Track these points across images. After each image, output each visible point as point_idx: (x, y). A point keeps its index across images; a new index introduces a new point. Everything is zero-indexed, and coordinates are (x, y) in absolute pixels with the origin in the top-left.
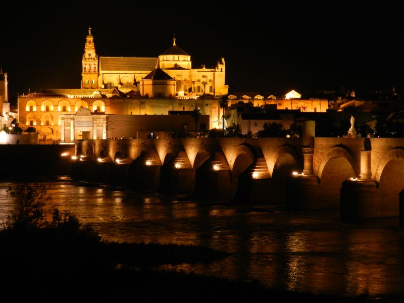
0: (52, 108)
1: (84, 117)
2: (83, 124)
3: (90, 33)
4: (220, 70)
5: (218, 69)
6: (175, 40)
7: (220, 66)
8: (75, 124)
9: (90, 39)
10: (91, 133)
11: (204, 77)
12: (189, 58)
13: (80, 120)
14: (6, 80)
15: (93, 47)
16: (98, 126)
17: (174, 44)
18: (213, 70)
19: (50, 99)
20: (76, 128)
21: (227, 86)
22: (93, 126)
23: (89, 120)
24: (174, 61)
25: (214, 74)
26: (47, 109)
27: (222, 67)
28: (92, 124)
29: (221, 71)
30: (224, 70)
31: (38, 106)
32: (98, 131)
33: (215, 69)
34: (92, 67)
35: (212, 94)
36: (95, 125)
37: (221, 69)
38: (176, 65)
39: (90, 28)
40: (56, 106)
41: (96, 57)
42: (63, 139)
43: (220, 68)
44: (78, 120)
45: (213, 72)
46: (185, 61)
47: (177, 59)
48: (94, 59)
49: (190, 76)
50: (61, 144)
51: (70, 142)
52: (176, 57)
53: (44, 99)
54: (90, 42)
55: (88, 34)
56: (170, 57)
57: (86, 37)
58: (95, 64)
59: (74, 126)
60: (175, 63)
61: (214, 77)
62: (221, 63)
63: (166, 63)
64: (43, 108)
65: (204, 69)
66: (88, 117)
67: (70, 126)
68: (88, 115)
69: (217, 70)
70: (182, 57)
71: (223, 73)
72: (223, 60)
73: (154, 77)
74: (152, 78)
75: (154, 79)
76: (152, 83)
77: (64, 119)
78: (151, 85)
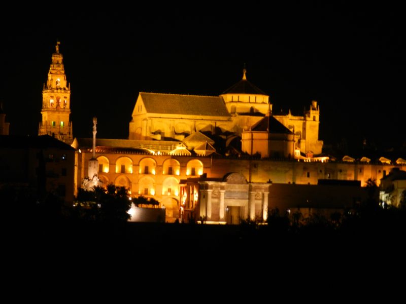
0: (130, 169)
1: (237, 186)
2: (235, 195)
3: (57, 49)
4: (312, 118)
5: (309, 116)
6: (245, 72)
8: (225, 196)
9: (57, 58)
10: (246, 209)
12: (266, 99)
13: (232, 190)
14: (95, 127)
15: (63, 72)
16: (256, 199)
17: (244, 78)
18: (303, 118)
19: (129, 155)
21: (322, 142)
22: (249, 199)
23: (244, 190)
24: (250, 102)
25: (304, 124)
26: (123, 170)
27: (315, 114)
28: (247, 197)
29: (314, 120)
30: (317, 118)
31: (112, 165)
32: (256, 206)
33: (305, 117)
34: (60, 101)
36: (253, 198)
37: (314, 117)
38: (252, 109)
39: (59, 43)
40: (136, 166)
41: (67, 86)
42: (209, 216)
43: (312, 116)
44: (229, 189)
45: (302, 122)
46: (263, 103)
47: (254, 101)
48: (65, 89)
50: (208, 222)
51: (218, 219)
52: (253, 97)
53: (118, 156)
54: (58, 63)
56: (244, 97)
57: (52, 57)
58: (65, 98)
60: (250, 106)
61: (304, 129)
62: (314, 109)
63: (238, 105)
64: (118, 169)
65: (290, 116)
66: (242, 185)
67: (220, 198)
68: (242, 183)
69: (308, 118)
70: (259, 98)
71: (317, 123)
72: (315, 104)
73: (269, 129)
74: (268, 130)
75: (270, 132)
76: (267, 138)
77: (211, 187)
78: (266, 139)
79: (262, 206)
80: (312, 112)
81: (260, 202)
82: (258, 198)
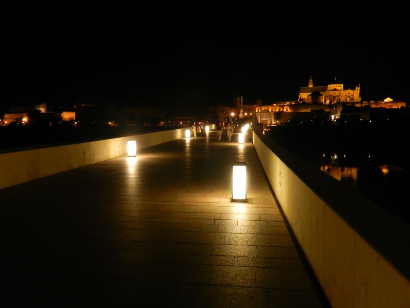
7: (357, 88)
9: (311, 80)
11: (349, 93)
12: (342, 85)
17: (336, 79)
21: (361, 97)
24: (334, 87)
27: (358, 89)
33: (355, 90)
35: (352, 101)
38: (335, 89)
45: (353, 91)
46: (340, 87)
49: (340, 94)
52: (335, 85)
55: (310, 79)
56: (332, 85)
61: (354, 93)
62: (358, 86)
65: (349, 90)
70: (338, 85)
71: (359, 91)
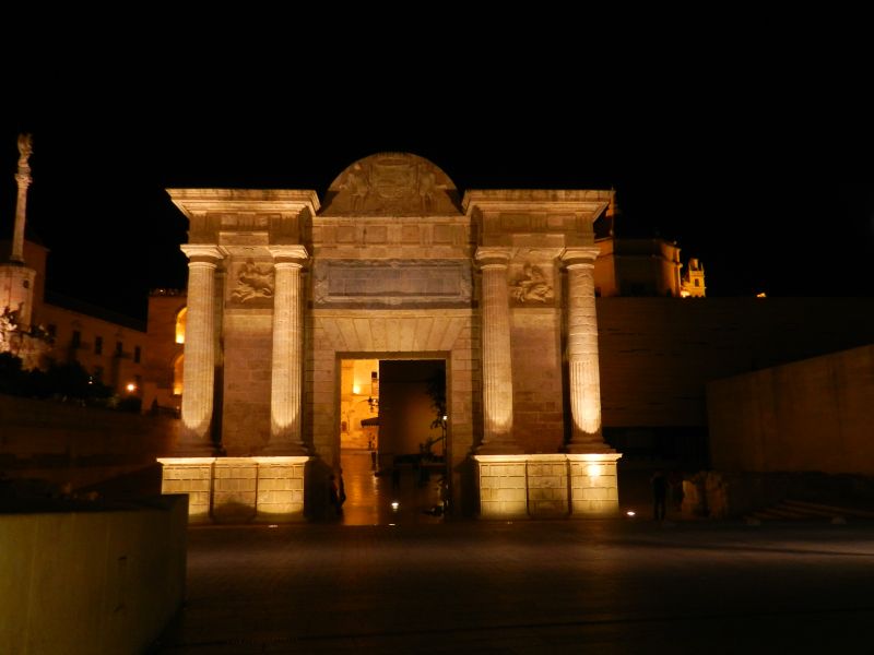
2: (388, 285)
4: (692, 283)
5: (688, 281)
8: (321, 289)
13: (365, 255)
16: (516, 303)
20: (322, 318)
22: (475, 304)
23: (436, 253)
28: (465, 291)
29: (697, 285)
30: (701, 282)
37: (696, 281)
44: (345, 249)
59: (307, 305)
67: (267, 304)
72: (696, 262)
73: (615, 230)
74: (611, 232)
75: (617, 236)
76: (612, 250)
77: (210, 229)
78: (609, 254)
79: (564, 342)
80: (691, 273)
81: (547, 319)
82: (532, 296)
